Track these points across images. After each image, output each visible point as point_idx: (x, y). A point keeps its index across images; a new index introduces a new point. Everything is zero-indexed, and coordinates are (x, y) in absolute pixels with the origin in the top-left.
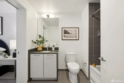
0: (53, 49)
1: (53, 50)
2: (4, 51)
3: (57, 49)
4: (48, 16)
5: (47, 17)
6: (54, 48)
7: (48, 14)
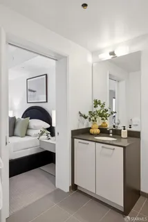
0: (124, 134)
1: (122, 136)
2: (48, 129)
3: (135, 135)
4: (112, 53)
5: (112, 56)
6: (126, 131)
7: (111, 50)
